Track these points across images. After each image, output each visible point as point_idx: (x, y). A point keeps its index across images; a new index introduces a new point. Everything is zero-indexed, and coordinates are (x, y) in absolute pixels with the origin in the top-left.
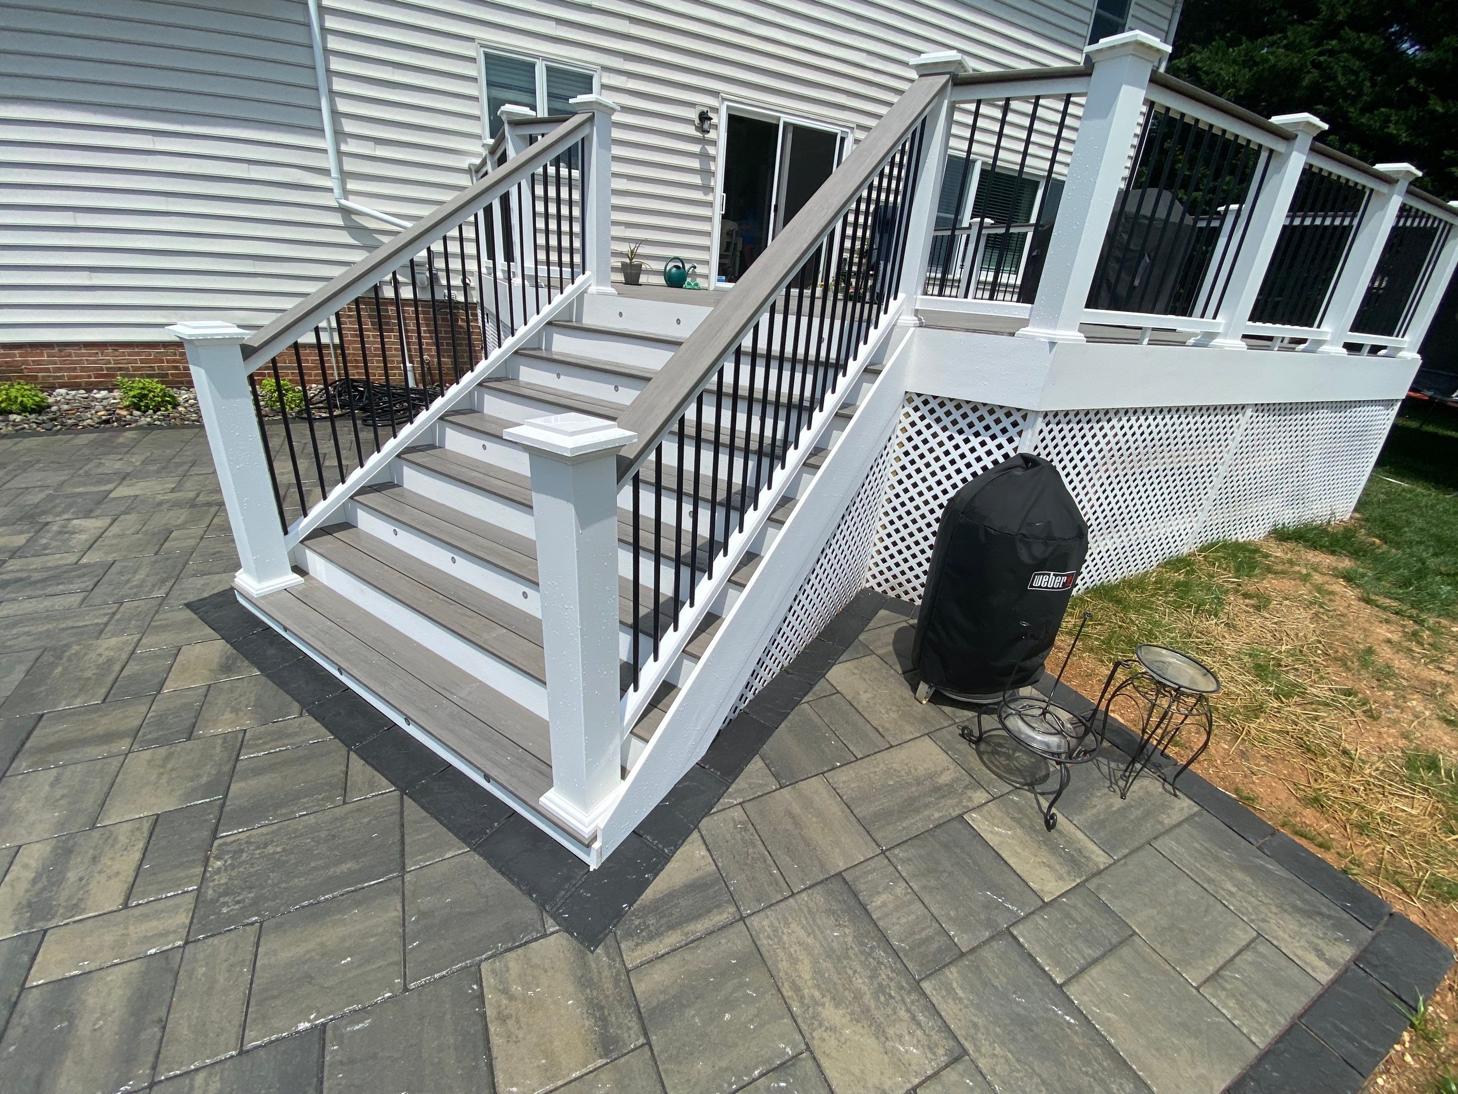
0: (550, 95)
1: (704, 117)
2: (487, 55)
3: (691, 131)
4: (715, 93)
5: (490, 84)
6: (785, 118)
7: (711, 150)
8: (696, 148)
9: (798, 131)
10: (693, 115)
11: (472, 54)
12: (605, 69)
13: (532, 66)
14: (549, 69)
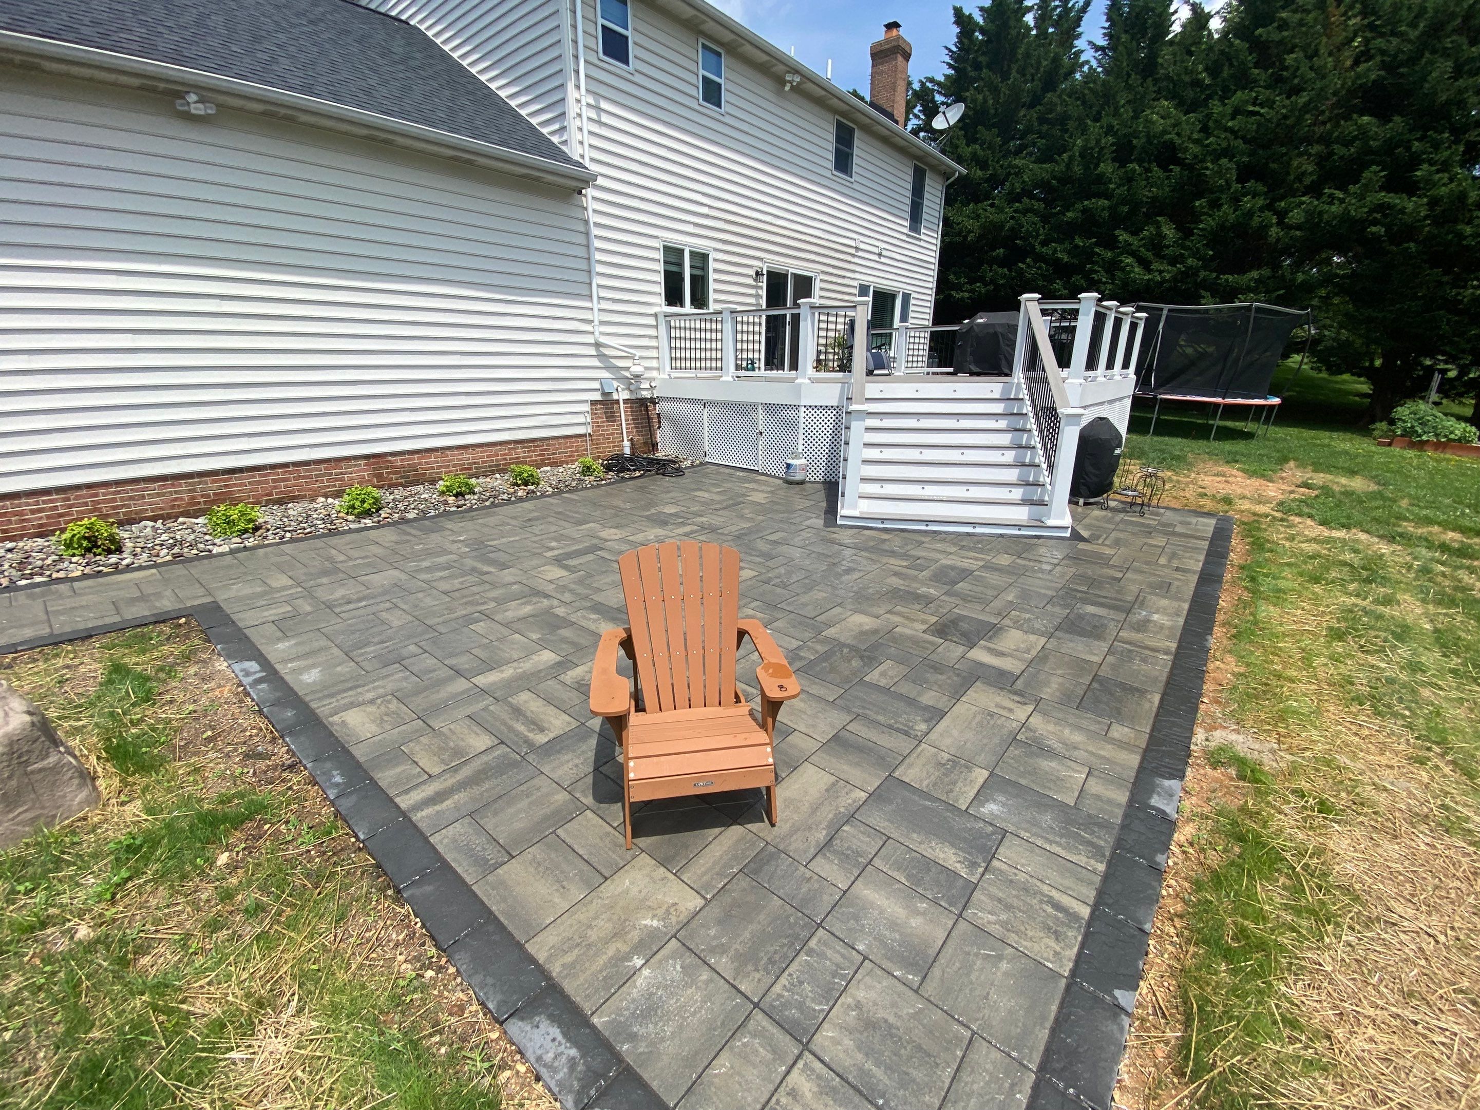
0: (692, 267)
1: (757, 273)
2: (664, 247)
3: (751, 281)
4: (761, 259)
5: (665, 262)
6: (791, 271)
7: (760, 292)
8: (753, 292)
9: (796, 277)
10: (752, 272)
11: (657, 245)
12: (715, 250)
13: (683, 250)
14: (691, 252)
